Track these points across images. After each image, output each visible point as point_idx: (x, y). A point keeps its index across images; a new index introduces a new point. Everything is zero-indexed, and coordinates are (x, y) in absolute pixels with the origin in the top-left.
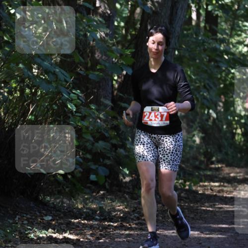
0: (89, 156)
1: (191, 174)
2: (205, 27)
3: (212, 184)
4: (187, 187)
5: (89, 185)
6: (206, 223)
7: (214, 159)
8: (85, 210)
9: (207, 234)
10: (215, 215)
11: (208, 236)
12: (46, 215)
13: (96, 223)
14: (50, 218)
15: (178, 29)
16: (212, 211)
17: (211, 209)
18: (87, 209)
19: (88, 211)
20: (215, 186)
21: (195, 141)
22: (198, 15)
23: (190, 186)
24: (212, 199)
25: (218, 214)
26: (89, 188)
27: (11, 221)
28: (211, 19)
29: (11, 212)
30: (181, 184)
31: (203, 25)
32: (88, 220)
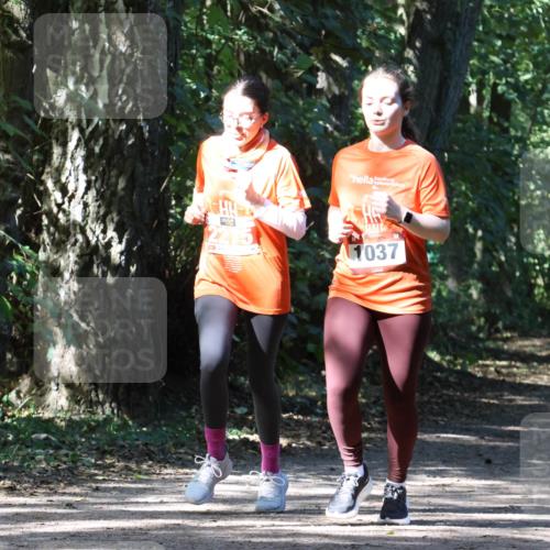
0: (305, 316)
1: (464, 348)
2: (490, 118)
3: (498, 363)
4: (459, 367)
5: (304, 361)
6: (489, 422)
7: (500, 325)
8: (299, 400)
9: (490, 441)
10: (503, 411)
11: (492, 444)
12: (239, 406)
13: (317, 419)
14: (245, 410)
15: (448, 119)
16: (497, 405)
17: (495, 402)
18: (302, 397)
19: (304, 400)
20: (503, 367)
21: (471, 295)
22: (480, 100)
23: (463, 365)
24: (498, 386)
25: (507, 410)
26: (305, 365)
27: (184, 414)
28: (500, 105)
29: (184, 400)
30: (449, 362)
31: (486, 114)
32: (304, 415)
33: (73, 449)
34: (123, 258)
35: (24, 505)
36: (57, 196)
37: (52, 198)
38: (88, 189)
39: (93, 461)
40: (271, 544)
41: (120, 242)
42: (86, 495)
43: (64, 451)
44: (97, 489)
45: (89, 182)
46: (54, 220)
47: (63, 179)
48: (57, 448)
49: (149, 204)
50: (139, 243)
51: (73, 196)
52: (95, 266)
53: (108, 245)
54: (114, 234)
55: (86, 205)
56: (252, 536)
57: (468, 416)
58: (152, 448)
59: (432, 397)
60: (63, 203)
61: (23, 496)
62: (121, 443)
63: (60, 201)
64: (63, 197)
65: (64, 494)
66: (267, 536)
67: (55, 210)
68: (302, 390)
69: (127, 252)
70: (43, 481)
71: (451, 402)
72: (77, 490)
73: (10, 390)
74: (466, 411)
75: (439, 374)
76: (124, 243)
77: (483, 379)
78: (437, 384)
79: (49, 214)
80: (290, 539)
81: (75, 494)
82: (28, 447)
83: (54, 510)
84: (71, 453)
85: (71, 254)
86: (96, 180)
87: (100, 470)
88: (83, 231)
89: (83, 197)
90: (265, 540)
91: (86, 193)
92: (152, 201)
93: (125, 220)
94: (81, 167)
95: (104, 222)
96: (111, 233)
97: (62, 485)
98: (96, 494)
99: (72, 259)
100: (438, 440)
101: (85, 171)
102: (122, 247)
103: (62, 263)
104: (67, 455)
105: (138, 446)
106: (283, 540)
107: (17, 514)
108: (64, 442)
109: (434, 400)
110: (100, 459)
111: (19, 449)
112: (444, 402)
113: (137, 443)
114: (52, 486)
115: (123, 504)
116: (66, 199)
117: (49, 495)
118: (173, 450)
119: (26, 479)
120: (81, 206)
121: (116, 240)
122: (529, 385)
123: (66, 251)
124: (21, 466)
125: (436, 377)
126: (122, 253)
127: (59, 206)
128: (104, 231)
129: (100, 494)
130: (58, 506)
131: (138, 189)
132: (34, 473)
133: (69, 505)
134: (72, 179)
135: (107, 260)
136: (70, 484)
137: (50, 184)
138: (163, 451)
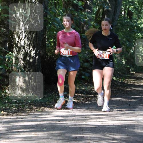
0: (81, 69)
1: (122, 76)
3: (131, 80)
4: (120, 81)
5: (81, 80)
6: (128, 95)
7: (131, 70)
9: (129, 100)
13: (85, 95)
14: (66, 93)
15: (117, 18)
16: (131, 91)
18: (81, 89)
21: (123, 63)
22: (125, 12)
23: (122, 81)
24: (131, 86)
25: (133, 92)
26: (81, 81)
27: (51, 94)
29: (51, 91)
30: (118, 80)
31: (126, 16)
32: (81, 94)
33: (22, 104)
34: (34, 55)
35: (10, 119)
36: (17, 39)
37: (16, 39)
38: (25, 37)
39: (28, 107)
40: (74, 127)
41: (34, 51)
42: (26, 116)
43: (20, 105)
44: (29, 114)
45: (25, 35)
46: (17, 45)
47: (19, 35)
48: (18, 104)
49: (41, 41)
50: (38, 51)
51: (21, 39)
52: (27, 57)
53: (31, 52)
54: (32, 49)
55: (25, 41)
56: (69, 125)
57: (123, 93)
58: (43, 103)
59: (114, 89)
60: (19, 41)
61: (10, 116)
62: (35, 102)
63: (18, 40)
64: (19, 39)
65: (21, 115)
66: (73, 125)
67: (17, 43)
68: (80, 88)
69: (35, 53)
70: (15, 112)
71: (119, 90)
72: (24, 114)
73: (6, 89)
74: (123, 92)
75: (115, 83)
76: (35, 51)
77: (127, 84)
78: (115, 86)
79: (15, 44)
80: (79, 126)
81: (23, 116)
82: (11, 104)
83: (18, 120)
84: (22, 105)
85: (21, 54)
86: (27, 35)
87: (29, 109)
88: (24, 48)
89: (24, 40)
90: (72, 126)
91: (25, 38)
92: (41, 40)
93: (35, 45)
94: (23, 32)
95: (29, 46)
96: (31, 48)
97: (20, 113)
98: (29, 115)
99: (21, 55)
100: (116, 100)
101: (24, 32)
102: (34, 52)
103: (19, 56)
104: (21, 106)
105: (39, 103)
106: (77, 126)
107: (9, 121)
108: (20, 102)
109: (114, 90)
110: (30, 106)
111: (9, 104)
112: (117, 90)
113: (39, 102)
114: (17, 113)
115: (36, 118)
116: (20, 40)
117: (17, 116)
118: (48, 104)
119: (11, 112)
120: (23, 42)
121: (33, 50)
122: (139, 85)
123: (20, 53)
124: (9, 108)
125: (115, 84)
126: (34, 54)
127: (18, 42)
128: (30, 48)
129: (30, 115)
130: (19, 119)
131: (38, 37)
132: (13, 110)
133: (22, 118)
134: (21, 35)
135: (30, 55)
136: (22, 113)
137: (16, 36)
138: (45, 104)
